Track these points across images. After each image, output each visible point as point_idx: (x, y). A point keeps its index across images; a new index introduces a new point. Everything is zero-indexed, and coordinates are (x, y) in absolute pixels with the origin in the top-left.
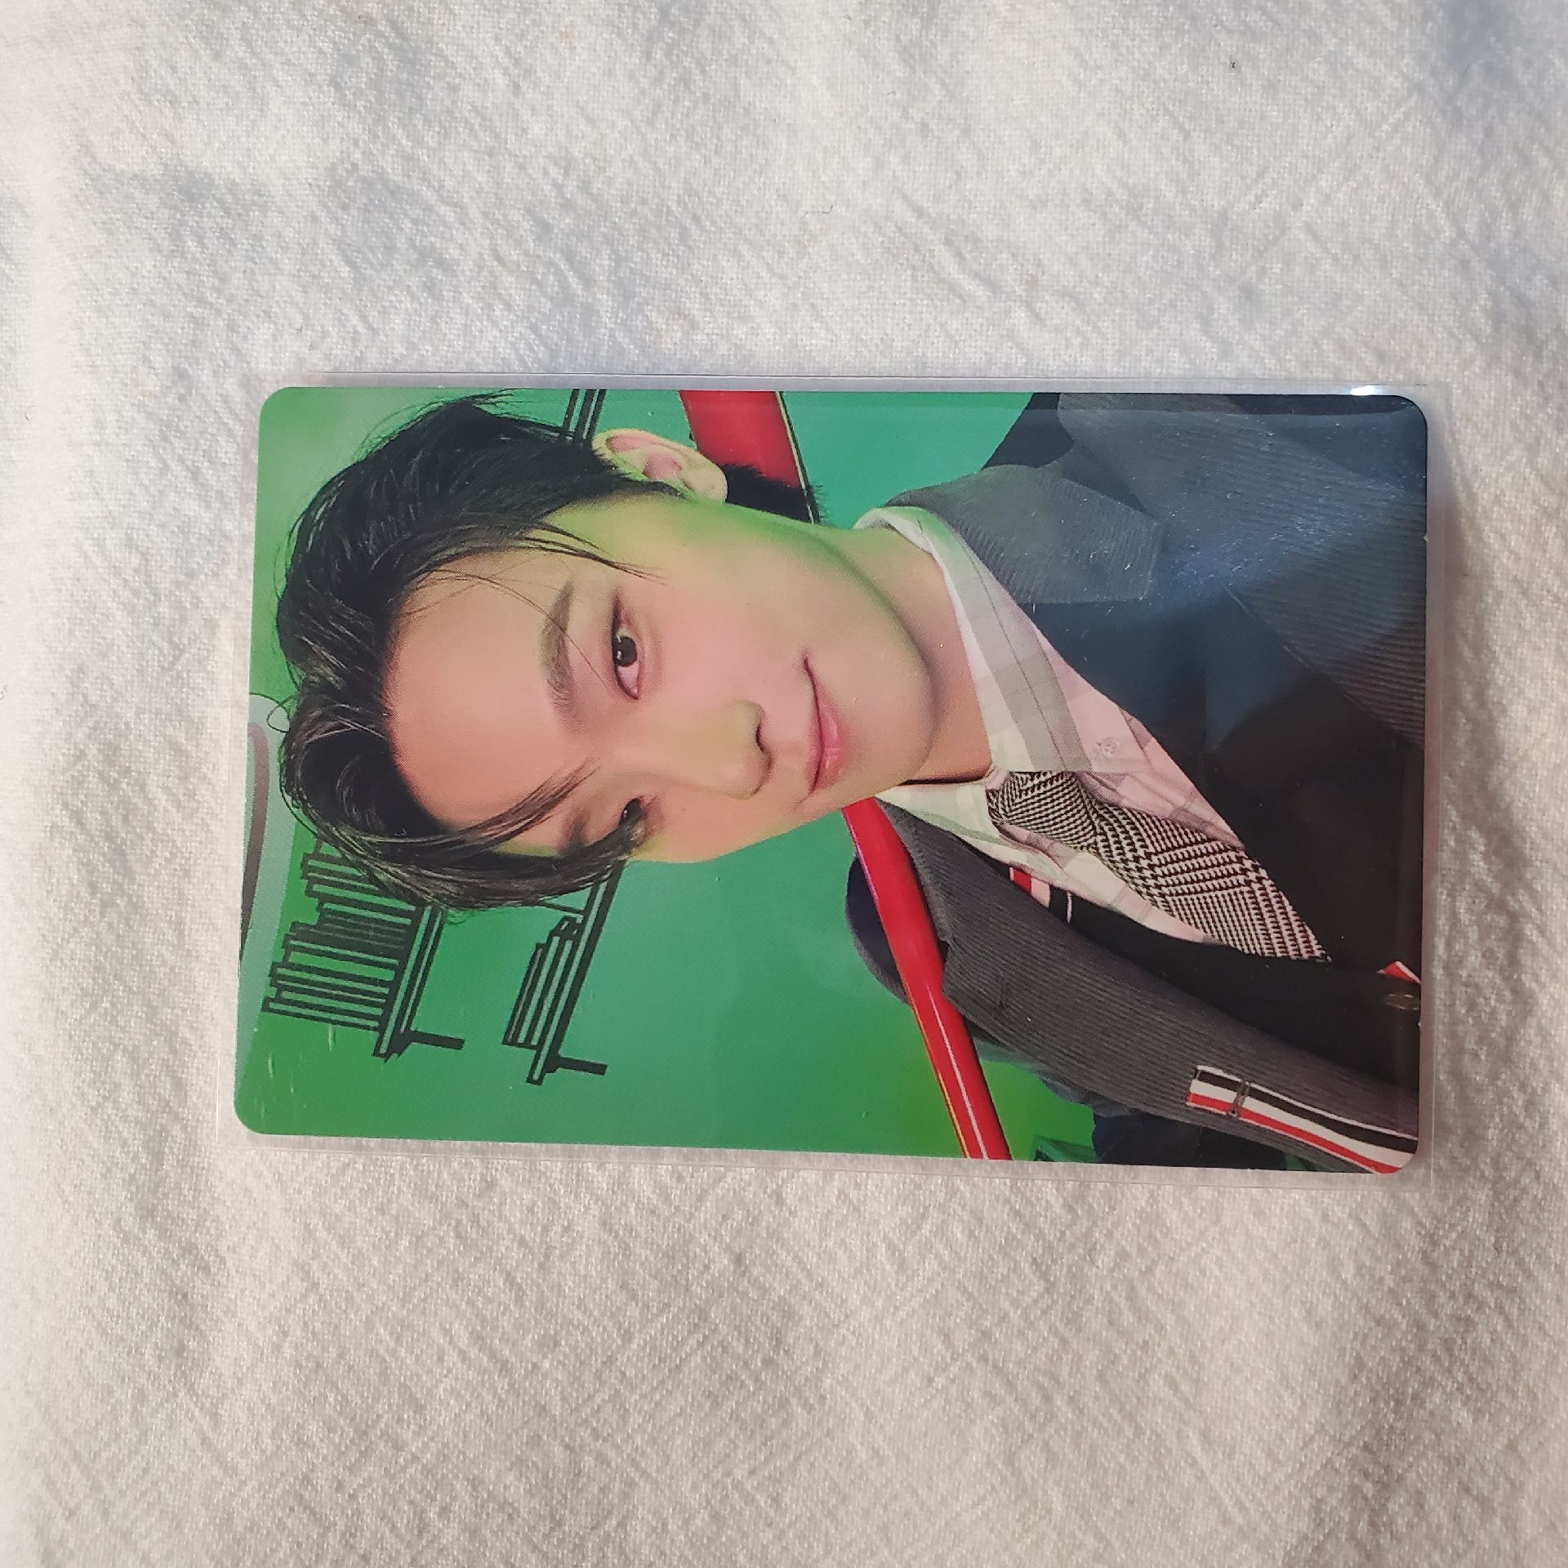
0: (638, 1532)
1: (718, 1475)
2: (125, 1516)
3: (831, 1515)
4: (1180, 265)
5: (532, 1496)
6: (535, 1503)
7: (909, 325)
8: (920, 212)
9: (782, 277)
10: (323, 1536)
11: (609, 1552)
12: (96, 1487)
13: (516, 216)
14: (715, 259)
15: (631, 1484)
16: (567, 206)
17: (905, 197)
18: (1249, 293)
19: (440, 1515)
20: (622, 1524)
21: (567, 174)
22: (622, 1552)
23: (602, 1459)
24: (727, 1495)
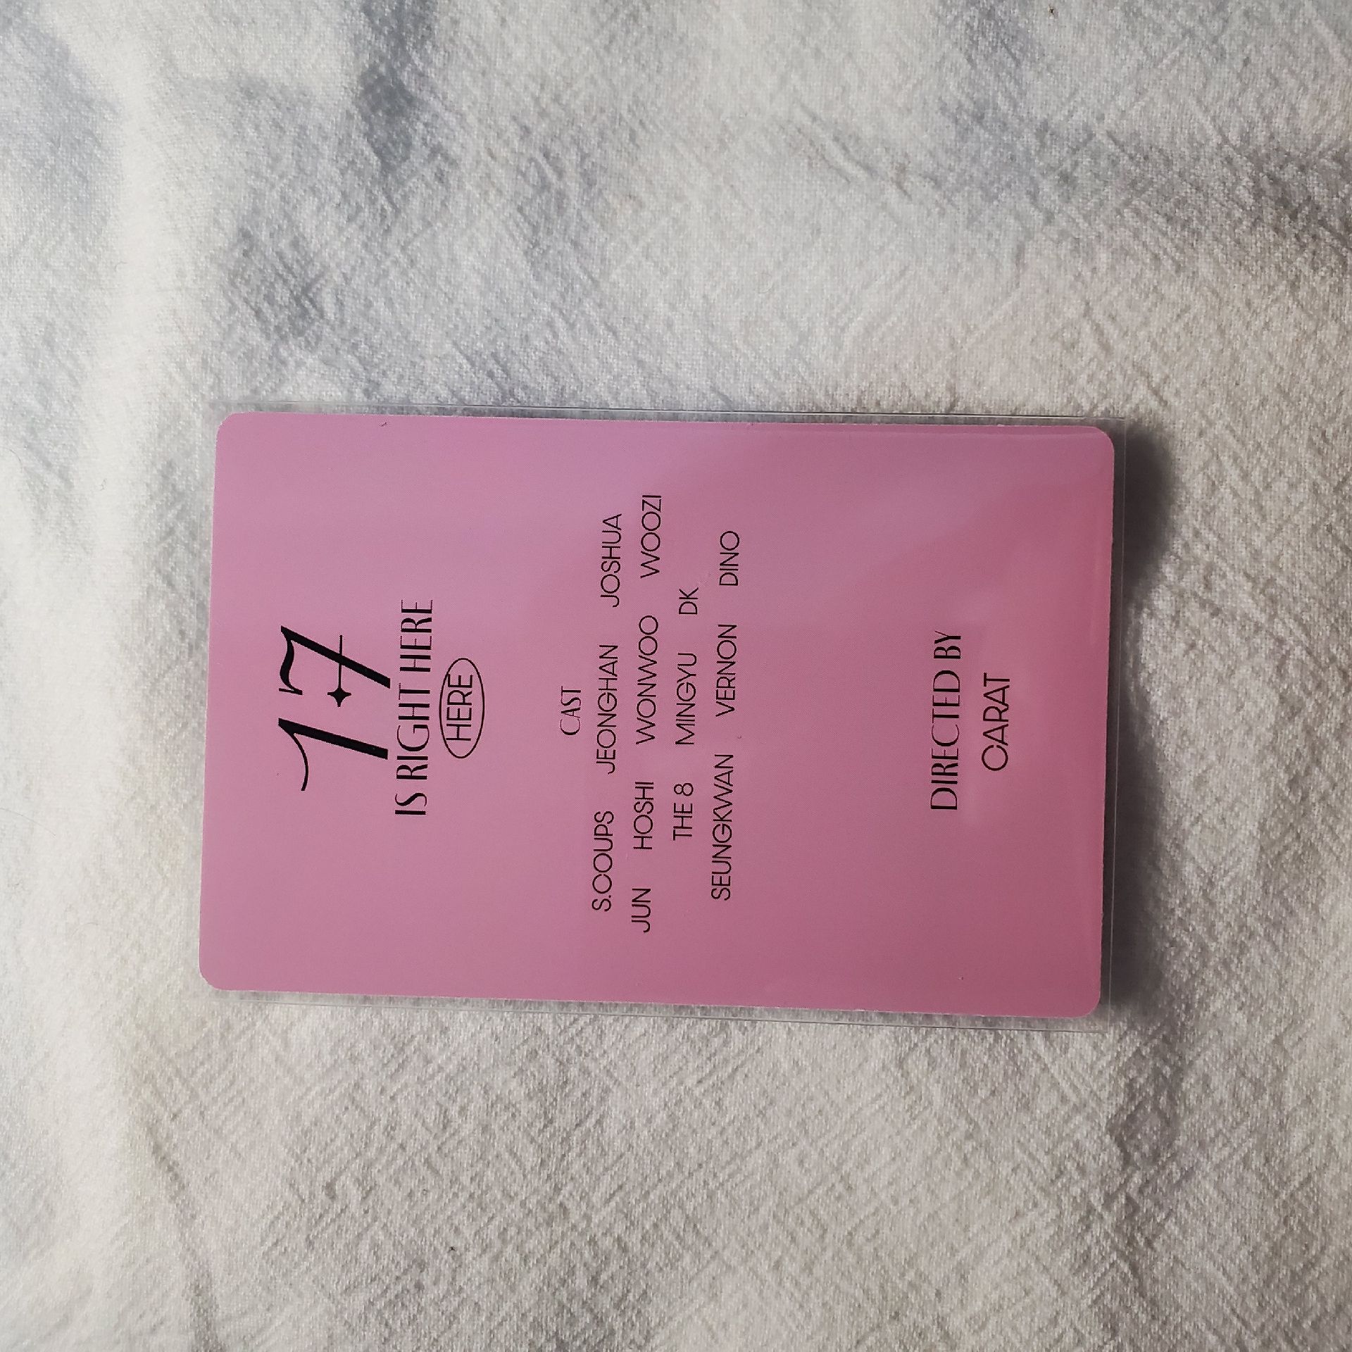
0: (611, 1127)
1: (674, 1082)
2: (217, 1116)
3: (762, 1114)
4: (1013, 158)
5: (531, 1099)
6: (533, 1105)
7: (806, 201)
8: (814, 118)
9: (709, 166)
10: (371, 1128)
11: (589, 1143)
12: (194, 1095)
13: (504, 121)
14: (657, 153)
15: (607, 1090)
16: (543, 114)
17: (803, 106)
18: (1066, 178)
19: (460, 1113)
20: (599, 1122)
21: (542, 87)
22: (599, 1145)
23: (585, 1071)
24: (681, 1100)
